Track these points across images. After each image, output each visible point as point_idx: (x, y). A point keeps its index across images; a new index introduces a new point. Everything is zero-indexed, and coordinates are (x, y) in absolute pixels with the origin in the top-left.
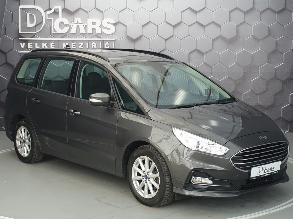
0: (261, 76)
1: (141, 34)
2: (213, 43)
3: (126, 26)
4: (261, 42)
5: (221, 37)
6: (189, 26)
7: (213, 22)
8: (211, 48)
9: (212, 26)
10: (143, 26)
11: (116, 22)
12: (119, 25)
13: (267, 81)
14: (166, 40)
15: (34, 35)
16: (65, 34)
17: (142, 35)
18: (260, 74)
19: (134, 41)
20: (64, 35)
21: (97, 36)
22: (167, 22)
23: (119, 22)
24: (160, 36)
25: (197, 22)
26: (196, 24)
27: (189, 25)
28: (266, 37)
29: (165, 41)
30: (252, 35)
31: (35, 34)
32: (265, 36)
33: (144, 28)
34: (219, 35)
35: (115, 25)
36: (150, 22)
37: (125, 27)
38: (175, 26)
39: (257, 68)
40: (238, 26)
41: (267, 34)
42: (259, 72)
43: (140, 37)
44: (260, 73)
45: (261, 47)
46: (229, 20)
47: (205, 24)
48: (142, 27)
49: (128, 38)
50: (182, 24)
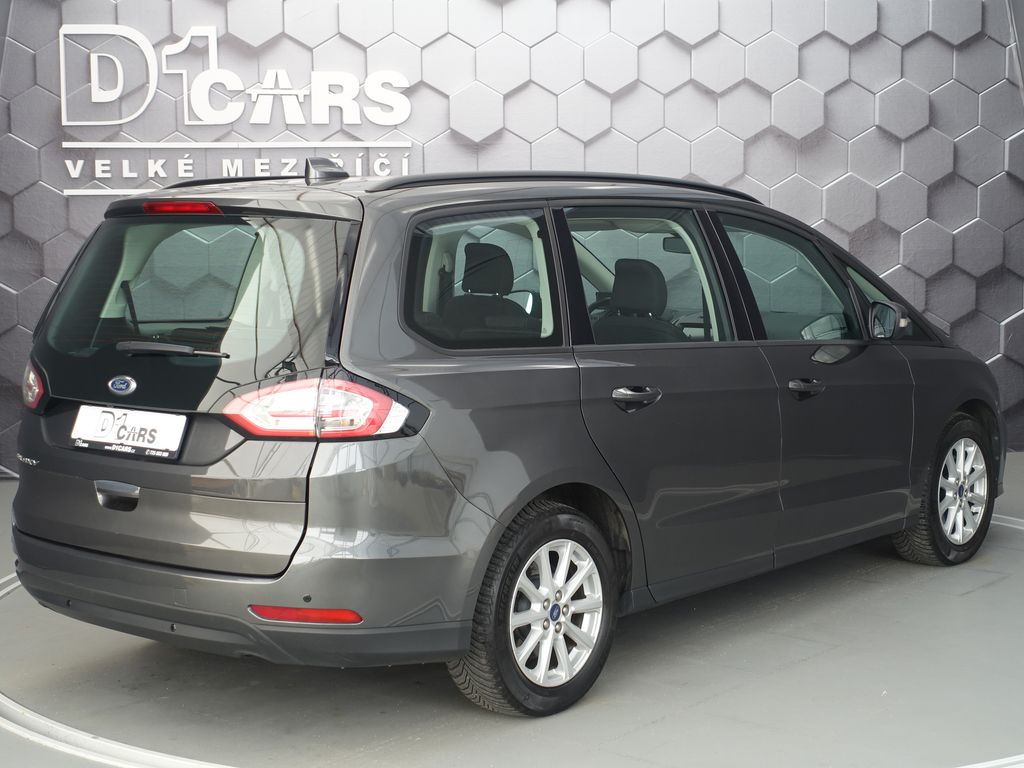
0: (906, 264)
1: (501, 126)
2: (745, 155)
3: (447, 97)
4: (906, 148)
5: (773, 133)
6: (666, 96)
7: (746, 82)
8: (742, 171)
9: (744, 93)
10: (507, 97)
11: (413, 84)
12: (425, 93)
13: (927, 280)
14: (587, 144)
15: (117, 133)
16: (230, 128)
17: (504, 128)
18: (904, 256)
19: (476, 148)
20: (225, 131)
21: (346, 132)
22: (588, 83)
23: (422, 84)
24: (564, 131)
25: (692, 82)
26: (689, 90)
27: (665, 91)
28: (921, 131)
29: (585, 147)
30: (877, 124)
31: (118, 129)
32: (920, 128)
33: (513, 102)
34: (765, 127)
35: (408, 92)
36: (530, 81)
37: (444, 101)
38: (617, 97)
39: (895, 233)
40: (829, 93)
41: (926, 122)
42: (899, 251)
43: (498, 135)
44: (904, 251)
45: (905, 164)
46: (801, 75)
47: (718, 89)
48: (502, 100)
49: (456, 137)
50: (642, 87)
